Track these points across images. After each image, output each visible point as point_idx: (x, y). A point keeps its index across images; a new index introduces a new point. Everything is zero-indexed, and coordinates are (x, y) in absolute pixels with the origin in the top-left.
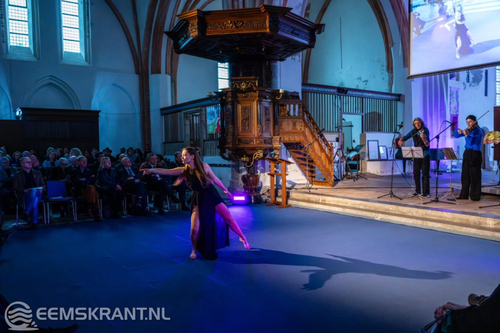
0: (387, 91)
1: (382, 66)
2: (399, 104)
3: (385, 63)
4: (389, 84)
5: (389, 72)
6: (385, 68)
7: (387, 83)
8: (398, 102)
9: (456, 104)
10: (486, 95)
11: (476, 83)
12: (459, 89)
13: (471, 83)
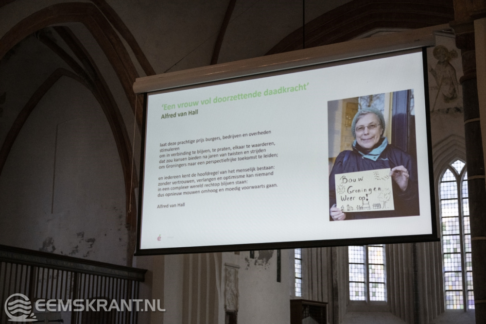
4: (128, 250)
6: (124, 220)
8: (142, 285)
9: (235, 292)
10: (279, 280)
11: (265, 259)
12: (239, 268)
13: (257, 259)
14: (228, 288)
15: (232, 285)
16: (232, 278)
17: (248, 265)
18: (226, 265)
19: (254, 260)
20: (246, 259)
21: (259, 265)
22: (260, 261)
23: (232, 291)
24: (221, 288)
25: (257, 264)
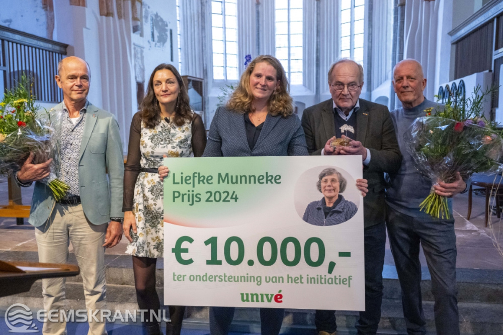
5: (46, 10)
6: (40, 2)
7: (44, 27)
9: (142, 67)
10: (172, 60)
11: (162, 43)
12: (144, 48)
13: (156, 42)
14: (137, 63)
15: (140, 61)
16: (139, 55)
17: (150, 47)
18: (134, 44)
19: (154, 43)
20: (149, 42)
21: (158, 47)
22: (158, 44)
23: (140, 66)
24: (131, 63)
25: (157, 46)
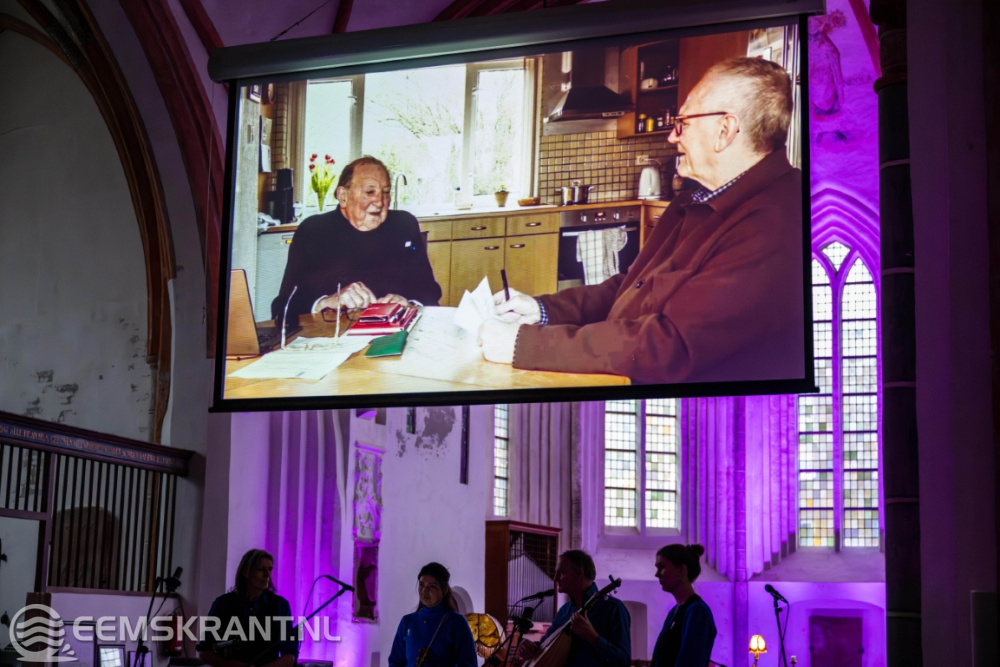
0: (145, 437)
1: (134, 340)
2: (185, 487)
3: (143, 332)
4: (152, 410)
5: (154, 367)
6: (142, 347)
7: (147, 405)
8: (182, 483)
9: (375, 503)
10: (464, 479)
11: (436, 437)
12: (383, 452)
13: (420, 434)
14: (360, 493)
15: (370, 486)
16: (370, 473)
17: (403, 447)
18: (357, 445)
19: (414, 438)
20: (399, 435)
21: (426, 446)
22: (426, 440)
23: (369, 500)
24: (346, 493)
25: (421, 444)
